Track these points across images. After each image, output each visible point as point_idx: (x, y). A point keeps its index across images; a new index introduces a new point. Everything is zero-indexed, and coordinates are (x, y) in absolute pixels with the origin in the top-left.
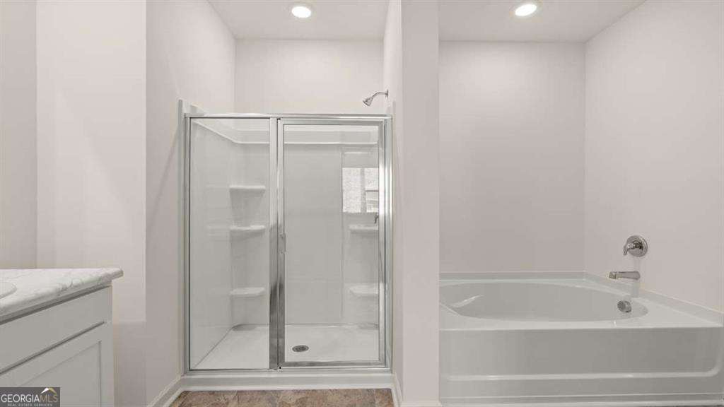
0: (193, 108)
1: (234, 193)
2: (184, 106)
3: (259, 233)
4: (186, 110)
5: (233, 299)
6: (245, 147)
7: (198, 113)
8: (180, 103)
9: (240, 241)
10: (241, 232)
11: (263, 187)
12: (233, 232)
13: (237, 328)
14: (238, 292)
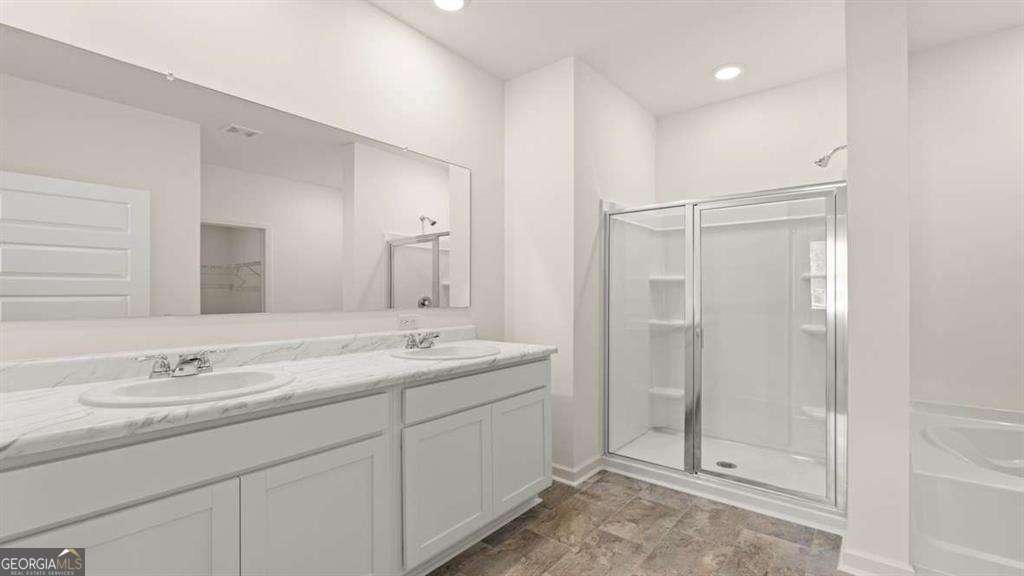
0: (613, 205)
1: (654, 284)
2: (604, 205)
3: (679, 329)
4: (606, 209)
5: (653, 398)
6: (665, 234)
7: (617, 209)
8: (601, 201)
9: (660, 334)
10: (660, 326)
11: (681, 277)
12: (652, 325)
13: (657, 429)
14: (656, 390)
